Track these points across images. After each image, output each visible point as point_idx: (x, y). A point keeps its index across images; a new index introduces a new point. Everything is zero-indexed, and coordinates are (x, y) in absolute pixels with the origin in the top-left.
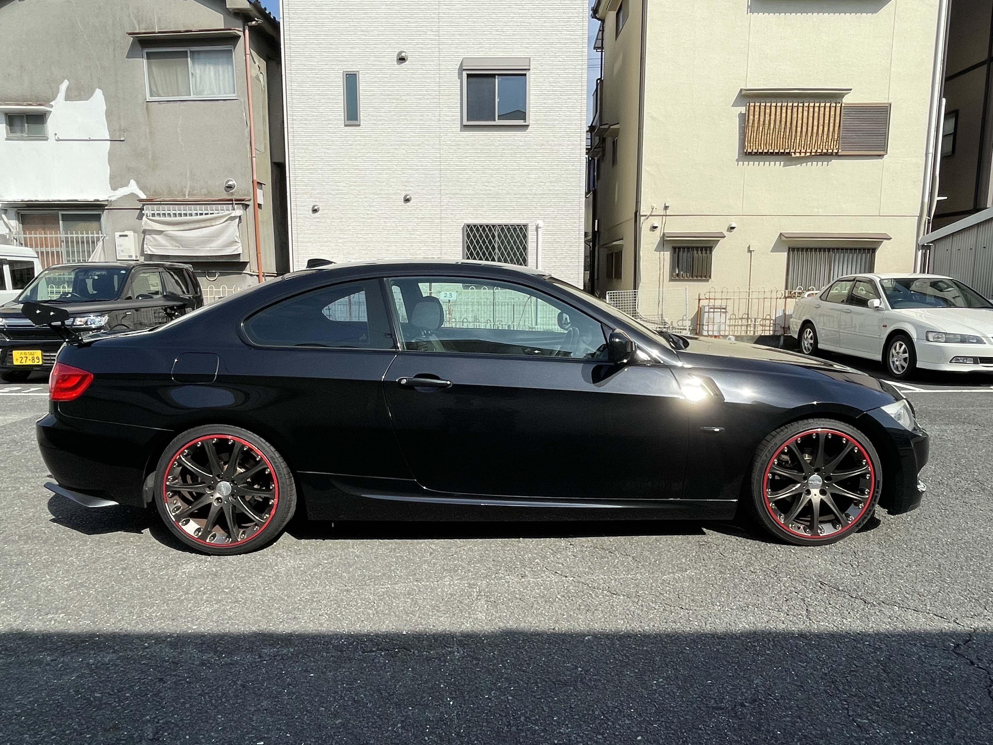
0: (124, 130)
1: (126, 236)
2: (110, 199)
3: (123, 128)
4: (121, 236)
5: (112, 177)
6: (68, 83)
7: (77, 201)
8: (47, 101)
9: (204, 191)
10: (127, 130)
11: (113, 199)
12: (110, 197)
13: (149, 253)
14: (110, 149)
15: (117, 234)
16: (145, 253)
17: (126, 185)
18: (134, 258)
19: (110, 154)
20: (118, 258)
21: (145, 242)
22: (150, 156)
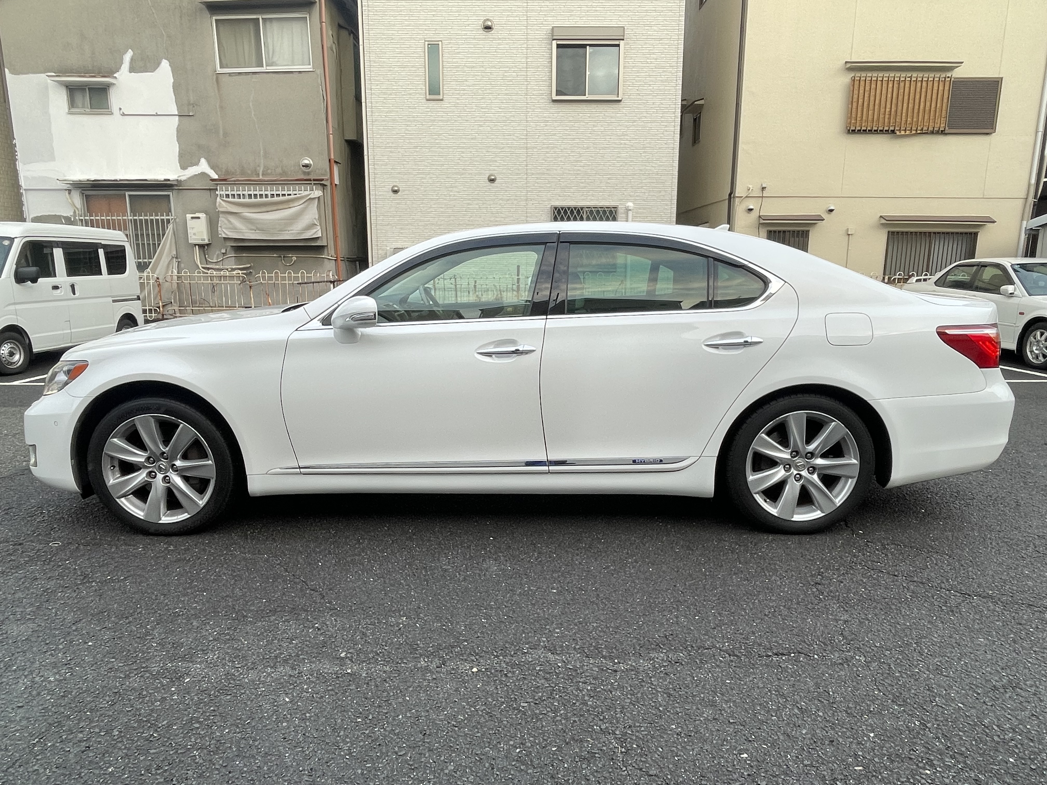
0: (193, 104)
1: (199, 218)
2: (179, 179)
3: (192, 102)
5: (181, 155)
6: (132, 53)
7: (146, 180)
8: (110, 73)
9: (279, 170)
10: (196, 105)
11: (183, 178)
12: (179, 176)
13: (224, 236)
14: (179, 125)
15: (189, 216)
16: (220, 236)
17: (197, 164)
18: (206, 242)
19: (178, 130)
20: (190, 242)
21: (219, 225)
22: (221, 132)
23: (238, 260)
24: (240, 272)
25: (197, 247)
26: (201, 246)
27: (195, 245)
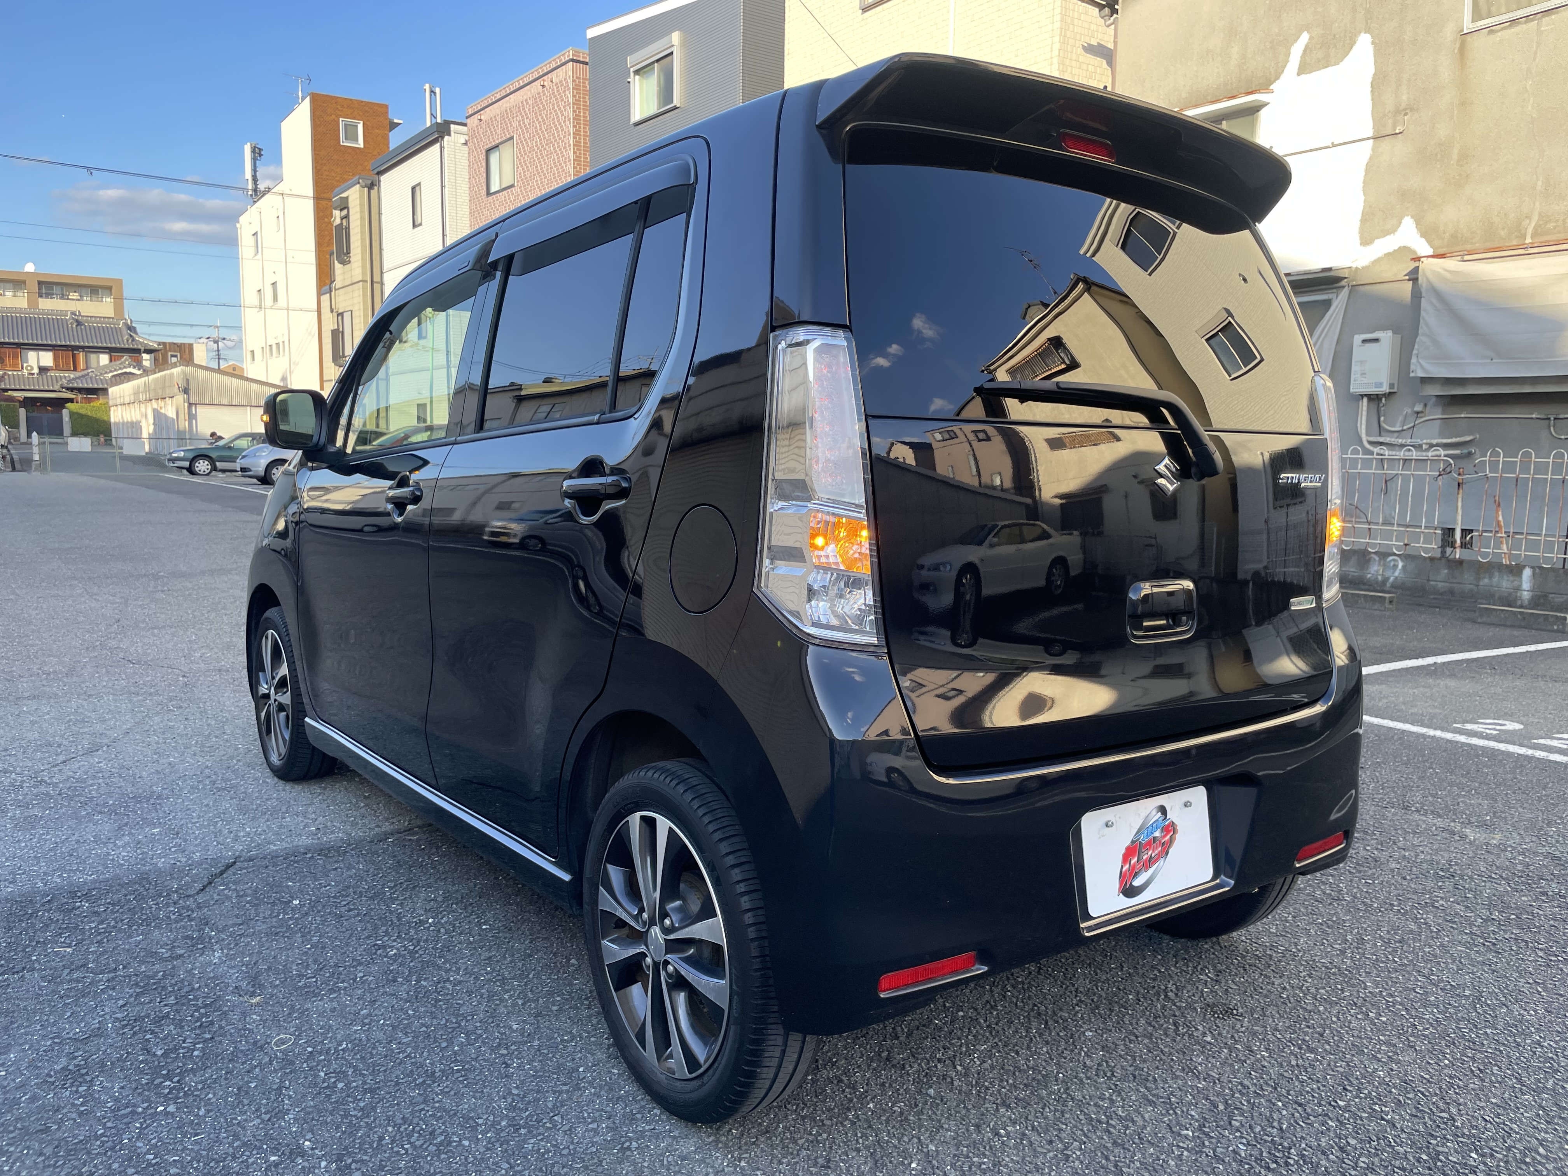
0: (1405, 109)
1: (1376, 340)
2: (1354, 265)
3: (1403, 106)
4: (1365, 341)
5: (1366, 218)
6: (1308, 38)
10: (1412, 110)
11: (1362, 263)
12: (1356, 259)
13: (1420, 374)
14: (1370, 158)
15: (1358, 338)
16: (1412, 375)
17: (1392, 231)
18: (1385, 389)
19: (1369, 168)
20: (1352, 390)
21: (1415, 352)
22: (1455, 156)
23: (1447, 426)
24: (1442, 452)
25: (1365, 400)
26: (1374, 398)
27: (1362, 396)
